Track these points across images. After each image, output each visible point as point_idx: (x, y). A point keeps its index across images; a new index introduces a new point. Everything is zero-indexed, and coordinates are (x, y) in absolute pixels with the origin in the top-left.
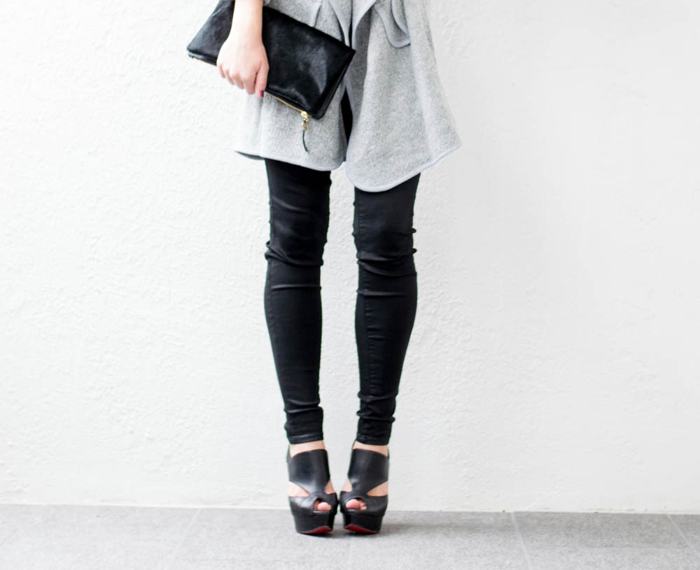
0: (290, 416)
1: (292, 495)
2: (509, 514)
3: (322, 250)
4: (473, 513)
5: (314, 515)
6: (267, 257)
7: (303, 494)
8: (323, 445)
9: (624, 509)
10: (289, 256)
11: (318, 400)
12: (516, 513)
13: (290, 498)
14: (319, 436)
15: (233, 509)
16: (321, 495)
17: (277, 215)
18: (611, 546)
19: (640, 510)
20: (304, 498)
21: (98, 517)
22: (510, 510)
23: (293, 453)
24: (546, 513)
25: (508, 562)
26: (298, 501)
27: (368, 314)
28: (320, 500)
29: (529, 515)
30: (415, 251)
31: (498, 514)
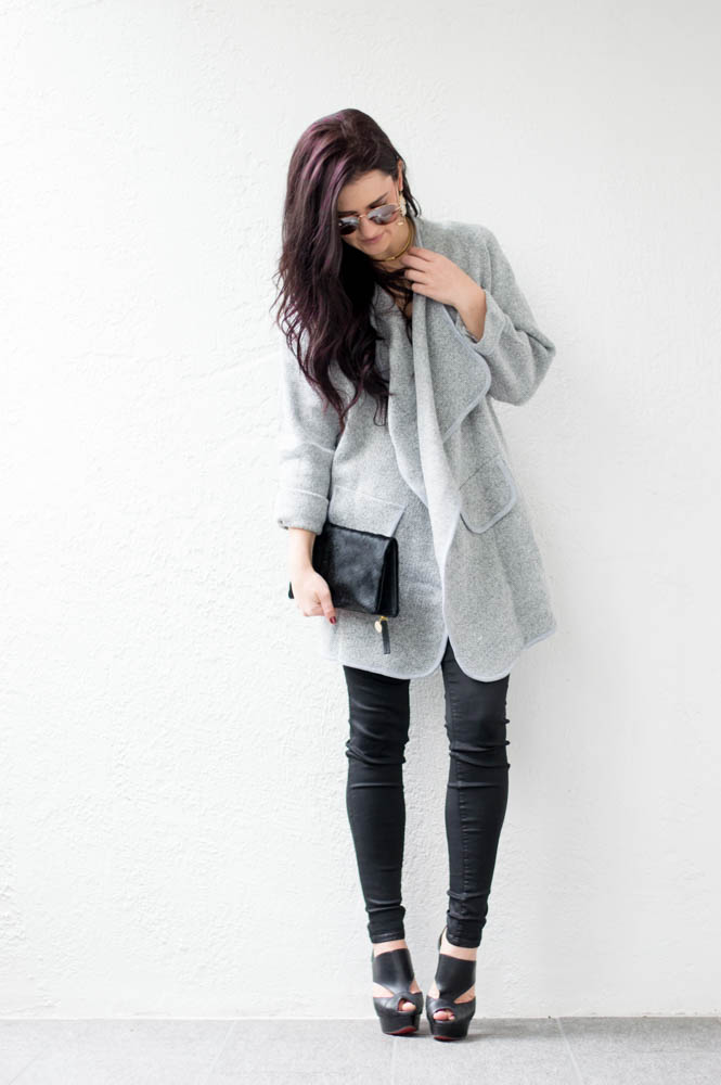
0: (371, 915)
1: (378, 996)
2: (555, 1020)
3: (404, 748)
4: (518, 1020)
5: (399, 1015)
6: (348, 755)
7: (388, 994)
8: (405, 943)
9: (673, 1014)
10: (368, 755)
11: (400, 898)
12: (561, 1019)
13: (375, 999)
14: (400, 934)
15: (270, 1021)
16: (405, 995)
17: (355, 714)
18: (661, 1051)
19: (690, 1014)
20: (389, 999)
21: (132, 1030)
22: (555, 1016)
23: (376, 954)
24: (594, 1018)
25: (555, 1070)
26: (383, 1003)
27: (462, 807)
28: (404, 1000)
29: (576, 1020)
30: (508, 743)
31: (543, 1020)
